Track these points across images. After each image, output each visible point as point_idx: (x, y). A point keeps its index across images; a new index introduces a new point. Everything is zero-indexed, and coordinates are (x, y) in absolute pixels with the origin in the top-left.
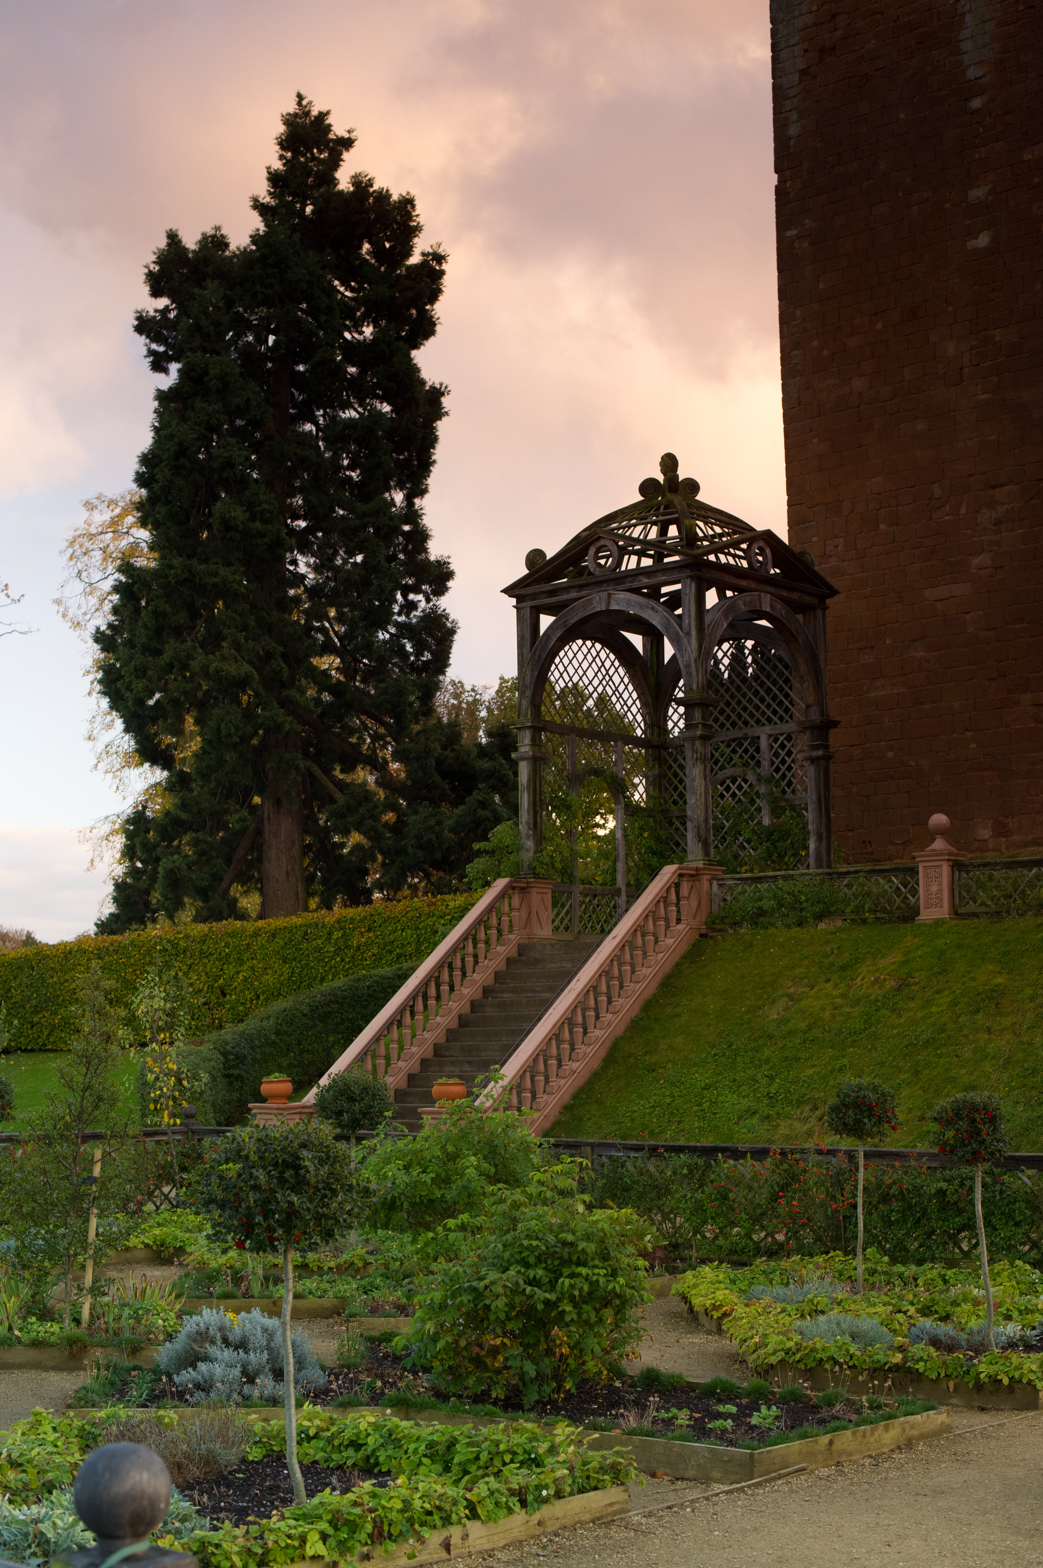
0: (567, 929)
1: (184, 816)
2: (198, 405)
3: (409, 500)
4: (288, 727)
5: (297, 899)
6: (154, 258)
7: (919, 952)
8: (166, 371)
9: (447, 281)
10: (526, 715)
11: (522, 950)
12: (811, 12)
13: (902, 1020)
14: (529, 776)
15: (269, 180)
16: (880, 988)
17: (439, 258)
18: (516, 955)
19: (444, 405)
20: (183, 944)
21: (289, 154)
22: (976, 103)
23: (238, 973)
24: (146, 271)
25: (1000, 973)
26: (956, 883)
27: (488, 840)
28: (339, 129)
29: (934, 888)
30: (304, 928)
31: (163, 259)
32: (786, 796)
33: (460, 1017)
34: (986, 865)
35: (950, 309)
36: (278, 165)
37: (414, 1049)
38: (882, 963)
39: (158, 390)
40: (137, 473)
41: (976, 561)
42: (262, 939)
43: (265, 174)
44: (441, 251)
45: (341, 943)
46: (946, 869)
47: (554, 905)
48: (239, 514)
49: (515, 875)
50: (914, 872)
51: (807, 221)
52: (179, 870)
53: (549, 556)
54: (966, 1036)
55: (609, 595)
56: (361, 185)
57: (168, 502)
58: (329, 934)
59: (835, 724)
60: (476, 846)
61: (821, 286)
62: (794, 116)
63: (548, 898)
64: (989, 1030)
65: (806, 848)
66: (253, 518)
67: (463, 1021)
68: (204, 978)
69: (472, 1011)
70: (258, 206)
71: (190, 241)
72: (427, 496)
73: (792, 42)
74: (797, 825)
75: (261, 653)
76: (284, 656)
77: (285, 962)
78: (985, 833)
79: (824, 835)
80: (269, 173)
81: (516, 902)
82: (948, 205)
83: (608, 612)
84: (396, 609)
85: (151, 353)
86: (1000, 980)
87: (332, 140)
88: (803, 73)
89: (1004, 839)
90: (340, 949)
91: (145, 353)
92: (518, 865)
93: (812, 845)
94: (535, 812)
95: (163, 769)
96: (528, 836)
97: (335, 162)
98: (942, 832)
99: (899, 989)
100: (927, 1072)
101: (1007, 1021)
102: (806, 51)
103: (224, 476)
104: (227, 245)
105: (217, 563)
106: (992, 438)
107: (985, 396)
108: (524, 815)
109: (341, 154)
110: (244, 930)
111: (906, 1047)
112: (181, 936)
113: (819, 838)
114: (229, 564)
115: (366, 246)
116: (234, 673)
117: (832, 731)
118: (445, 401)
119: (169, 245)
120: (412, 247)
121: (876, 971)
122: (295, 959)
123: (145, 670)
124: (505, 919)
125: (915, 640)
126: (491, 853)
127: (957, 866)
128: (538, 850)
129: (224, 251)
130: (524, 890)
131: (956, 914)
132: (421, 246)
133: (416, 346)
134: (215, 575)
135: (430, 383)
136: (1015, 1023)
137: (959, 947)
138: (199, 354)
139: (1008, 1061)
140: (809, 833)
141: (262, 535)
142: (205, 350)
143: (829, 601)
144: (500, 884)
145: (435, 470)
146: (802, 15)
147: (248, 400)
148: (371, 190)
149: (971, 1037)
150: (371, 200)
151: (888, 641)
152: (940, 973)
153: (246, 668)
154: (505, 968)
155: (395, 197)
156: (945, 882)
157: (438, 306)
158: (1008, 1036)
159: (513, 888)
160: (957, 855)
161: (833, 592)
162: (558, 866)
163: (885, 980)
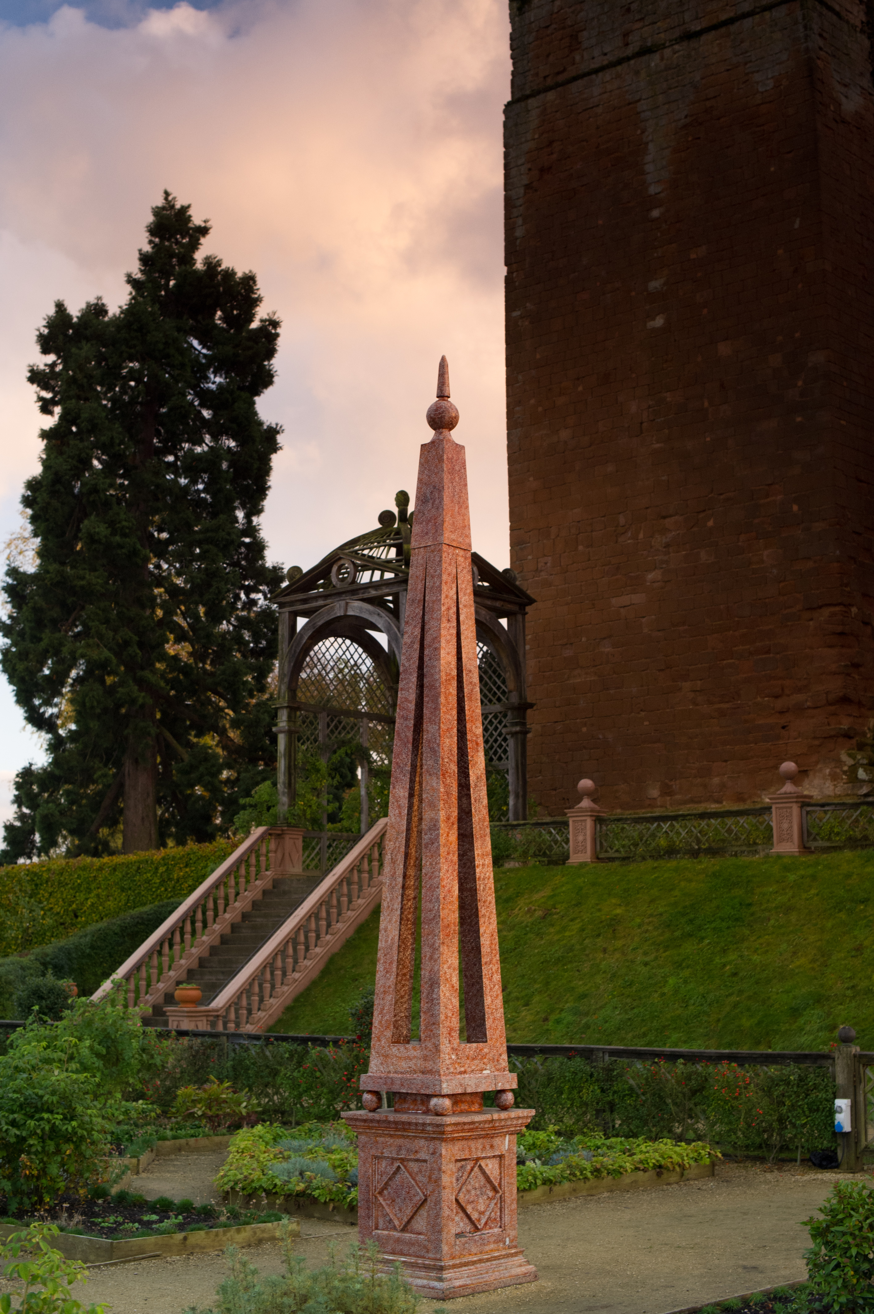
0: (316, 867)
1: (57, 772)
2: (72, 442)
3: (248, 517)
4: (141, 701)
5: (150, 840)
6: (44, 323)
7: (564, 889)
8: (51, 413)
9: (281, 343)
10: (284, 697)
11: (276, 883)
12: (534, 139)
13: (543, 942)
14: (286, 745)
15: (141, 260)
16: (531, 917)
17: (275, 324)
18: (271, 887)
19: (279, 441)
20: (45, 876)
21: (157, 240)
22: (655, 213)
23: (87, 899)
24: (38, 333)
25: (620, 905)
26: (598, 834)
27: (251, 796)
28: (197, 220)
29: (581, 838)
30: (137, 864)
31: (52, 324)
32: (493, 763)
33: (222, 936)
34: (619, 820)
35: (634, 375)
36: (147, 248)
37: (183, 962)
38: (536, 897)
39: (42, 430)
40: (23, 496)
41: (650, 576)
42: (106, 872)
43: (137, 255)
44: (275, 317)
45: (165, 876)
46: (589, 823)
47: (305, 848)
48: (102, 530)
49: (273, 826)
50: (566, 824)
51: (528, 304)
52: (52, 815)
53: (305, 571)
54: (587, 955)
55: (347, 603)
56: (212, 265)
57: (47, 520)
58: (157, 869)
59: (531, 706)
60: (242, 801)
61: (538, 356)
62: (520, 221)
63: (300, 843)
64: (605, 951)
65: (507, 804)
66: (114, 533)
67: (224, 940)
68: (61, 903)
69: (232, 932)
70: (131, 280)
71: (75, 310)
72: (263, 515)
73: (520, 162)
74: (501, 786)
75: (120, 641)
76: (141, 645)
77: (123, 891)
78: (654, 792)
79: (521, 793)
80: (141, 254)
81: (273, 846)
82: (633, 294)
83: (346, 616)
84: (239, 605)
85: (41, 399)
86: (618, 911)
87: (191, 228)
88: (528, 187)
89: (668, 798)
90: (164, 881)
91: (35, 398)
92: (276, 816)
93: (511, 801)
94: (290, 775)
95: (48, 732)
96: (284, 793)
97: (194, 245)
98: (589, 794)
99: (544, 918)
100: (555, 983)
101: (619, 943)
102: (530, 170)
103: (91, 499)
104: (106, 312)
105: (85, 569)
106: (663, 478)
107: (658, 445)
108: (281, 777)
109: (199, 239)
110: (92, 864)
111: (542, 963)
112: (44, 869)
113: (517, 796)
114: (95, 570)
115: (219, 313)
116: (96, 657)
117: (529, 712)
118: (280, 438)
119: (57, 312)
120: (254, 314)
121: (531, 903)
122: (130, 889)
123: (27, 654)
124: (263, 859)
125: (604, 638)
126: (254, 806)
127: (599, 820)
128: (292, 804)
129: (104, 317)
130: (279, 836)
131: (598, 858)
132: (262, 312)
133: (258, 393)
134: (83, 578)
135: (268, 424)
136: (624, 945)
137: (594, 884)
138: (74, 401)
139: (614, 975)
140: (509, 792)
141: (120, 546)
142: (79, 398)
143: (528, 609)
144: (257, 832)
145: (270, 493)
146: (527, 141)
147: (112, 438)
148: (220, 269)
149: (591, 956)
150: (219, 277)
151: (584, 639)
152: (576, 905)
153: (106, 653)
154: (261, 898)
155: (239, 274)
156: (589, 833)
157: (273, 361)
158: (617, 955)
159: (270, 834)
160: (599, 812)
161: (531, 601)
162: (308, 816)
163: (535, 910)
